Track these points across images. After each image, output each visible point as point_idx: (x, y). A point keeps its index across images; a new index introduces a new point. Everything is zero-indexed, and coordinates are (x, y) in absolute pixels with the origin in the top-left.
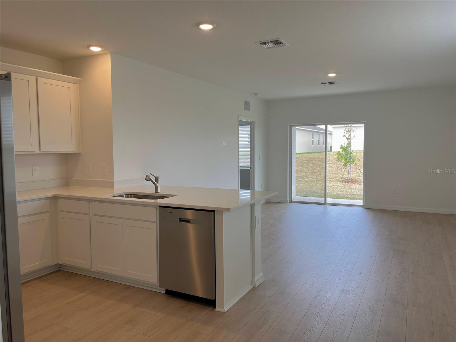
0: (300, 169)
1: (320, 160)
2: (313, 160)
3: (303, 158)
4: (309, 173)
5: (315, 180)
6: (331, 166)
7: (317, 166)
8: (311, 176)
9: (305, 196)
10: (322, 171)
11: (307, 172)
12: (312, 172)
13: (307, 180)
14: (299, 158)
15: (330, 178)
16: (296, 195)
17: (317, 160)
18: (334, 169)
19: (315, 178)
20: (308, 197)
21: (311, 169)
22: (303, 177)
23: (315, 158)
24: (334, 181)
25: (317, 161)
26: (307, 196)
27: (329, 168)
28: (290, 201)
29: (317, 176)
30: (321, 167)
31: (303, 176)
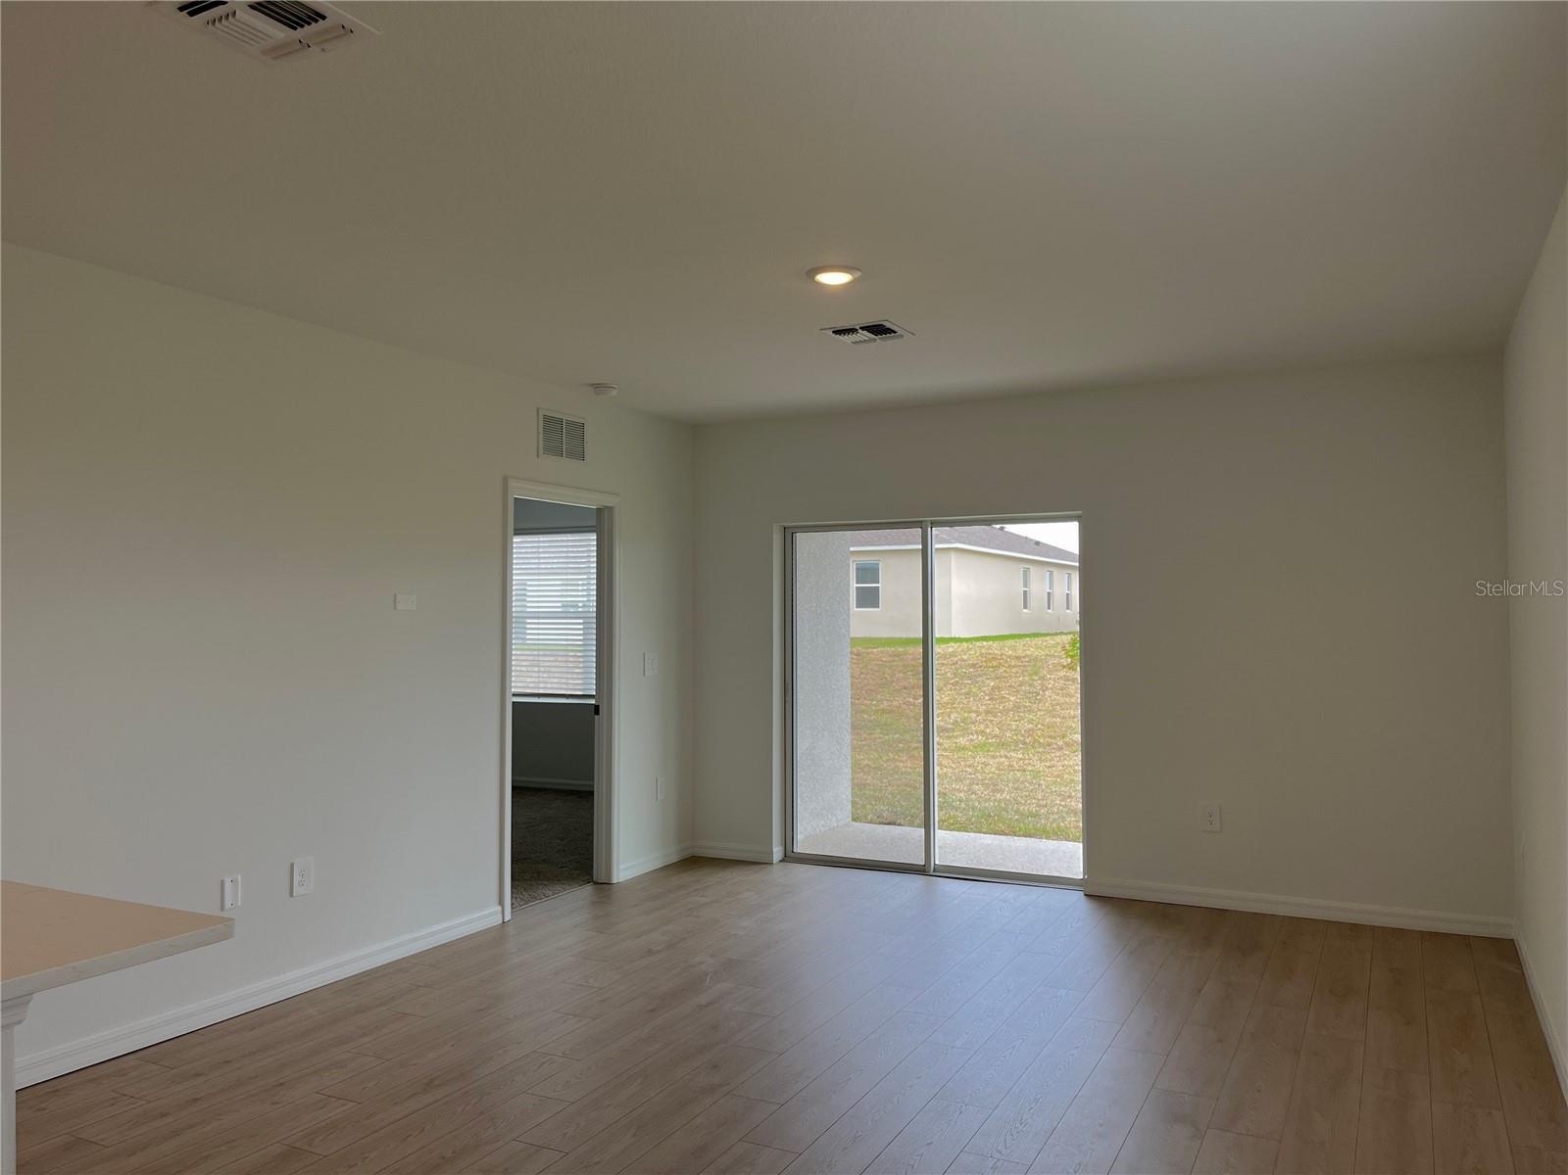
0: (945, 700)
1: (1024, 666)
2: (1000, 664)
3: (965, 657)
4: (978, 713)
5: (991, 745)
6: (1062, 689)
7: (1011, 686)
8: (982, 727)
9: (890, 824)
10: (1025, 707)
11: (970, 712)
12: (988, 712)
13: (962, 741)
14: (953, 654)
15: (1050, 737)
16: (854, 820)
17: (1014, 667)
18: (1072, 700)
19: (996, 736)
20: (899, 825)
21: (987, 698)
22: (953, 730)
23: (1010, 657)
24: (1060, 749)
25: (1014, 670)
26: (894, 824)
27: (1054, 697)
28: (789, 853)
29: (1005, 728)
30: (1025, 692)
31: (950, 726)
